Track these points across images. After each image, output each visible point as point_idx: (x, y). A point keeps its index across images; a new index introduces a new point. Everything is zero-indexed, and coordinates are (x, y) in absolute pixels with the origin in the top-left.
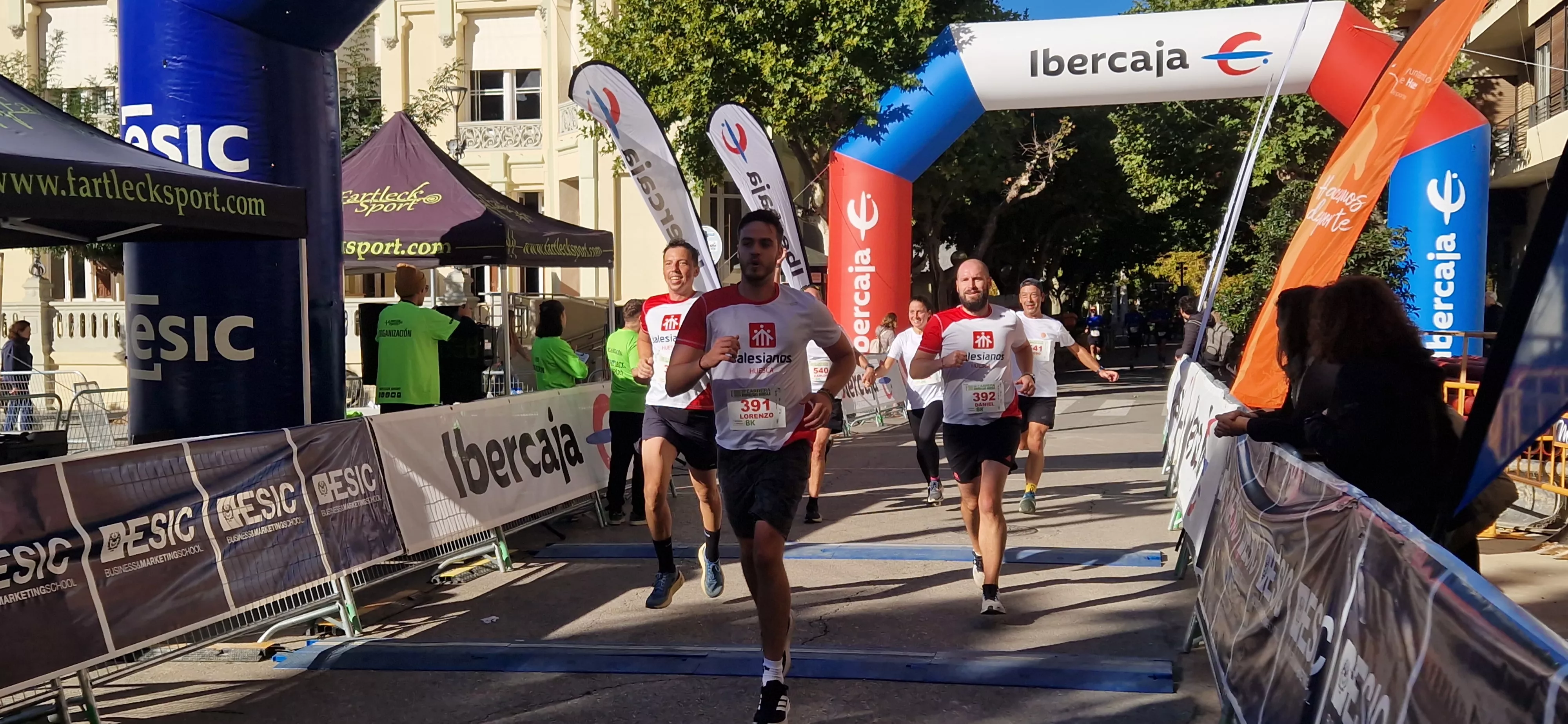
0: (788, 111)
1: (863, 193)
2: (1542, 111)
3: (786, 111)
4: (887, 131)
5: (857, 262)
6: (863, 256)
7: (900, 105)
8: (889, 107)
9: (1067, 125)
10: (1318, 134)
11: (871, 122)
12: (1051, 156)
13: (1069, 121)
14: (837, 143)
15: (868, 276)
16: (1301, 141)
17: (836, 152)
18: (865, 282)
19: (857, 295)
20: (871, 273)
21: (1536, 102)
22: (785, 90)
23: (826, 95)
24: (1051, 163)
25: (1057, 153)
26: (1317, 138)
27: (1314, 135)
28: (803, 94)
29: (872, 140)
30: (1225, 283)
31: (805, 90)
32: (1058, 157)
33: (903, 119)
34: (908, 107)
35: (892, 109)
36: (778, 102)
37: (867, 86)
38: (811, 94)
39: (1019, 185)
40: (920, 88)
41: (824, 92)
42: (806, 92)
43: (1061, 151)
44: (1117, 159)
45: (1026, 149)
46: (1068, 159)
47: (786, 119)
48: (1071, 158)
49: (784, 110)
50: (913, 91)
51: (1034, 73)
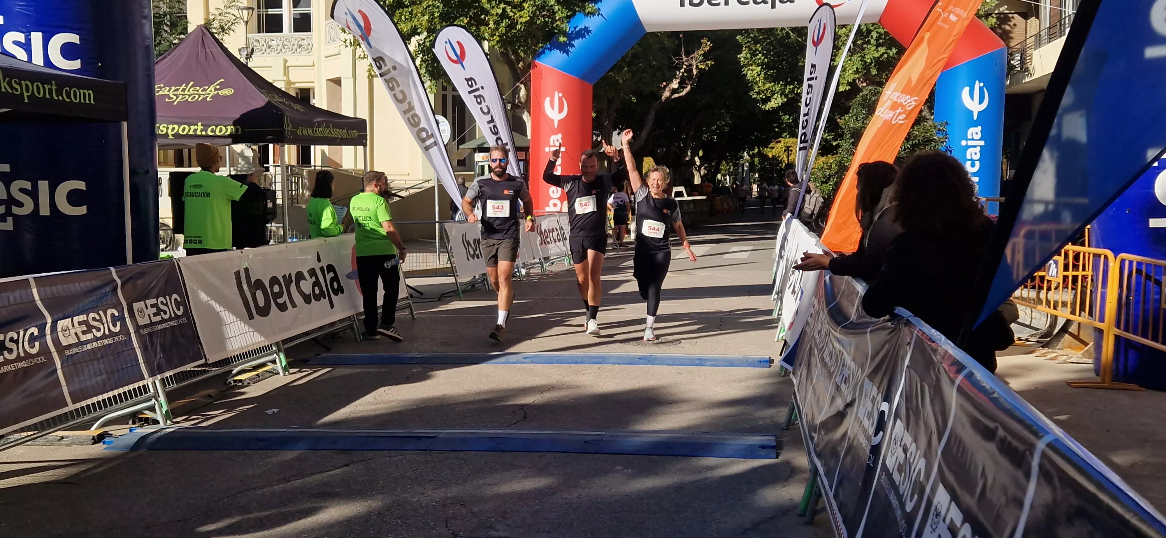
0: (500, 30)
1: (557, 93)
2: (1043, 38)
4: (574, 46)
6: (556, 138)
7: (583, 27)
8: (575, 28)
9: (706, 44)
10: (886, 53)
11: (562, 39)
12: (695, 66)
13: (708, 41)
14: (537, 55)
16: (874, 58)
17: (536, 61)
21: (1040, 31)
22: (497, 14)
23: (528, 18)
24: (695, 72)
25: (699, 64)
26: (886, 56)
27: (883, 54)
28: (511, 17)
29: (563, 53)
30: (818, 161)
31: (513, 14)
32: (700, 67)
33: (585, 38)
34: (589, 29)
35: (577, 29)
36: (493, 22)
37: (559, 12)
38: (517, 17)
39: (671, 88)
40: (598, 15)
41: (527, 15)
42: (514, 16)
43: (702, 63)
44: (743, 70)
45: (677, 61)
46: (707, 69)
47: (499, 36)
48: (709, 68)
49: (497, 29)
50: (593, 16)
51: (682, 4)
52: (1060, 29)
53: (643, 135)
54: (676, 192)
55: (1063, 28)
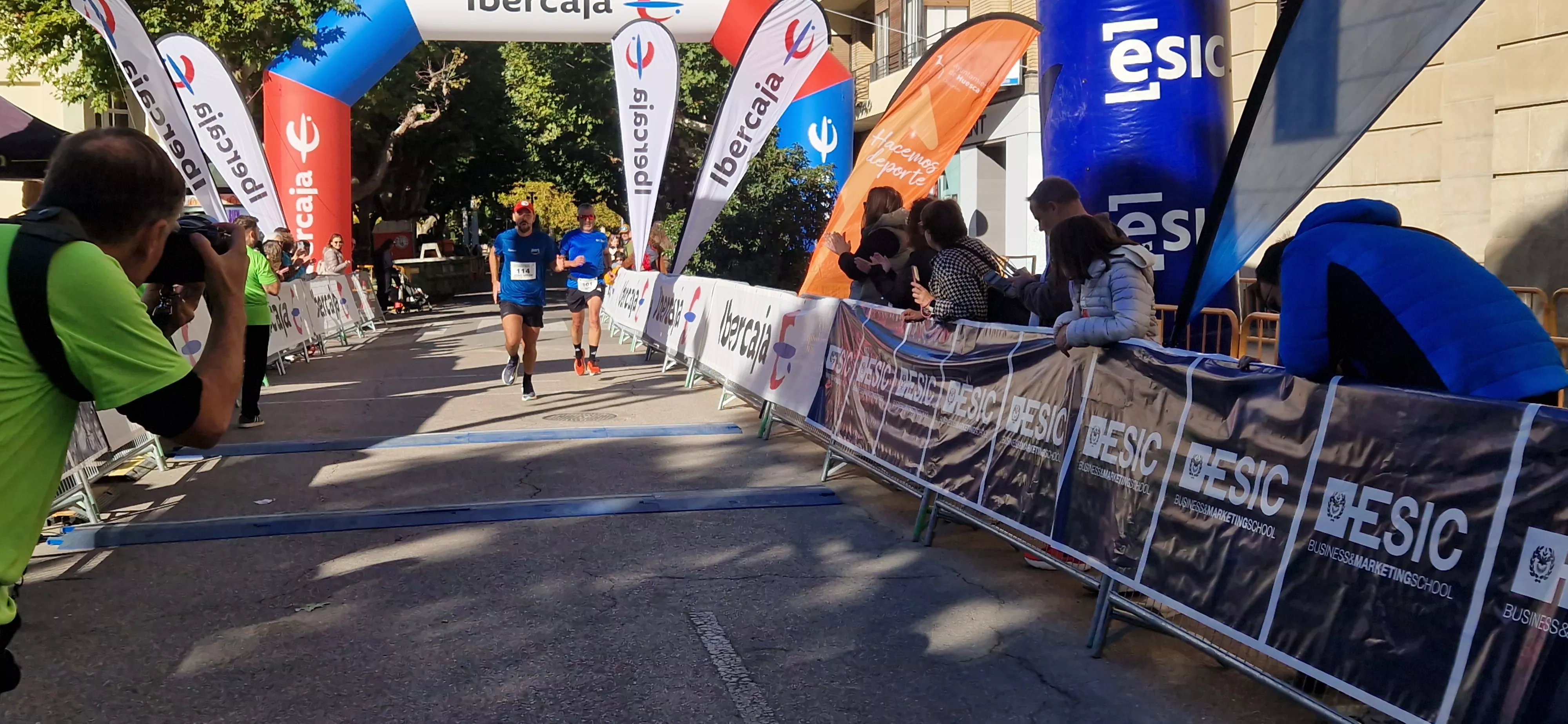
0: (221, 28)
1: (303, 116)
2: (881, 69)
3: (218, 27)
4: (326, 54)
5: (298, 184)
6: (305, 178)
7: (335, 28)
8: (324, 29)
9: (459, 56)
10: (705, 78)
11: (308, 44)
12: (445, 85)
13: (461, 52)
14: (270, 64)
15: (310, 199)
16: (691, 84)
17: (270, 72)
18: (307, 205)
19: (299, 217)
20: (313, 195)
21: (876, 60)
22: (217, 6)
23: (263, 14)
24: (445, 91)
25: (450, 82)
26: (704, 82)
27: (702, 79)
28: (237, 11)
29: (308, 61)
30: (569, 213)
31: (241, 8)
32: (452, 86)
33: (337, 41)
34: (342, 30)
35: (327, 31)
36: (210, 17)
37: (302, 8)
38: (246, 12)
39: (415, 112)
40: (358, 14)
41: (261, 10)
42: (241, 10)
43: (455, 81)
44: (506, 91)
45: (421, 77)
46: (462, 89)
47: (220, 36)
48: (465, 87)
49: (216, 27)
50: (351, 16)
51: (471, 7)
52: (903, 59)
53: (378, 175)
54: (426, 251)
55: (905, 58)
